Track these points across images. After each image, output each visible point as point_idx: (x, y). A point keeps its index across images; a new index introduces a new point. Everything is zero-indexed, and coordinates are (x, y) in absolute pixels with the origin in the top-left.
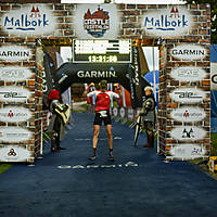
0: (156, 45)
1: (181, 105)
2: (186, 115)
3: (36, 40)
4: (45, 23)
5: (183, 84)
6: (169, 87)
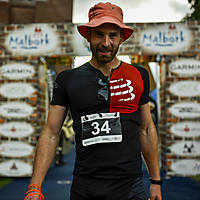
1: (181, 120)
5: (183, 99)
6: (168, 101)
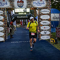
1: (43, 25)
3: (4, 9)
4: (7, 4)
5: (44, 20)
6: (40, 20)
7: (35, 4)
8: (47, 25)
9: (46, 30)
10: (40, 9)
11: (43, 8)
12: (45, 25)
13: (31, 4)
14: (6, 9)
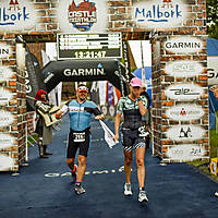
0: (147, 39)
1: (177, 103)
2: (183, 113)
3: (17, 36)
5: (178, 80)
6: (163, 82)
7: (140, 16)
8: (192, 102)
9: (187, 123)
10: (163, 36)
11: (175, 33)
12: (186, 102)
13: (127, 15)
14: (25, 36)
